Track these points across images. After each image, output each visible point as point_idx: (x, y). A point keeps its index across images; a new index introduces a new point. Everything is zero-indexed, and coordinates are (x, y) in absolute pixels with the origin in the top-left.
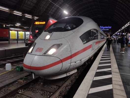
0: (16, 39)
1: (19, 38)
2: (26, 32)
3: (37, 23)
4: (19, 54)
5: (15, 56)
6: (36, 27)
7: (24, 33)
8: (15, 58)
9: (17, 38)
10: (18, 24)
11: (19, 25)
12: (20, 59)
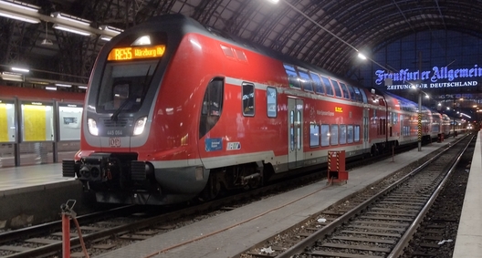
0: (9, 144)
1: (24, 140)
2: (61, 109)
3: (120, 54)
4: (30, 219)
5: (6, 229)
6: (118, 73)
7: (49, 109)
8: (8, 244)
9: (13, 140)
10: (17, 72)
11: (23, 75)
12: (38, 244)
